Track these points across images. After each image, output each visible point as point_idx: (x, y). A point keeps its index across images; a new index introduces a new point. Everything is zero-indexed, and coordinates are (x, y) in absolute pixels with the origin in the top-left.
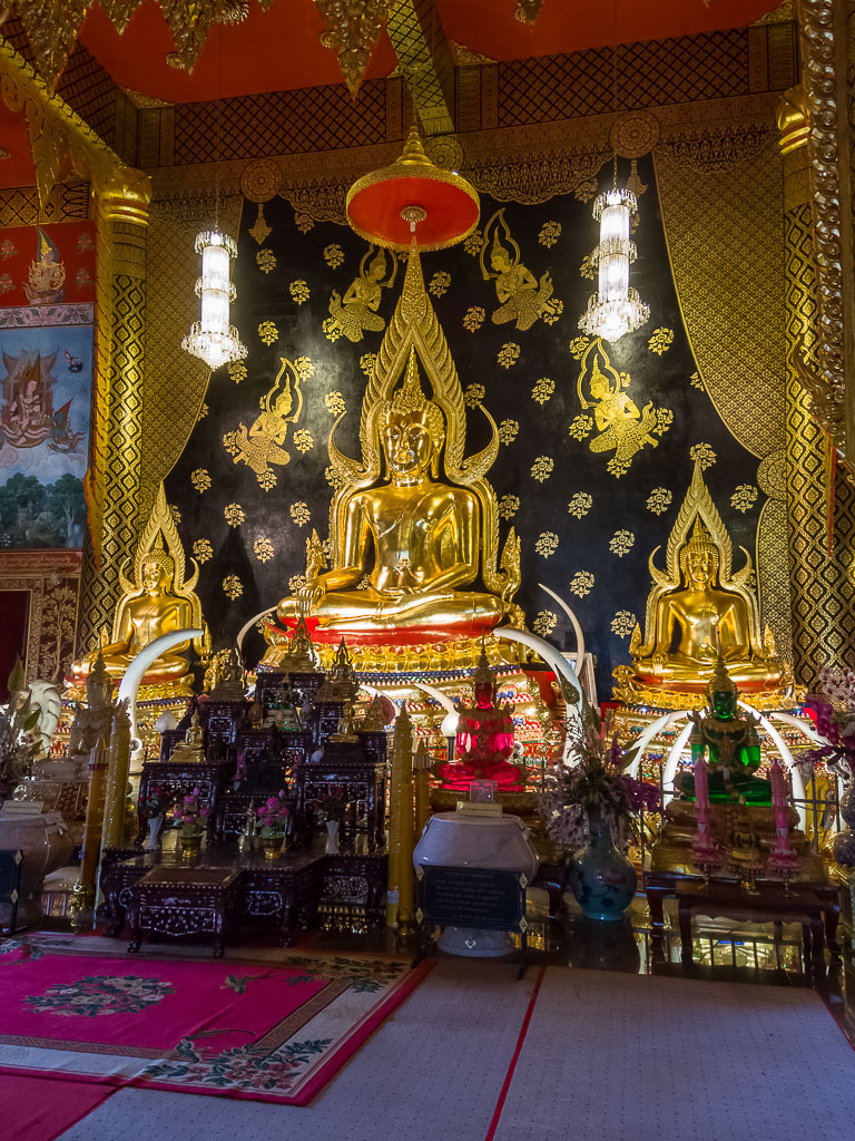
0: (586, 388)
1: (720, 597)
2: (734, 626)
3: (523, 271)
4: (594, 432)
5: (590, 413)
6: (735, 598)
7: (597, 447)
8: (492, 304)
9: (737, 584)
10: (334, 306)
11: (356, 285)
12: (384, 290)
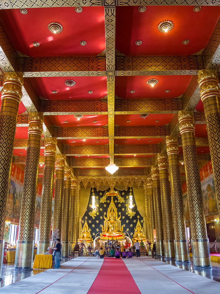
0: (127, 209)
1: (141, 232)
2: (142, 234)
3: (121, 197)
4: (128, 214)
5: (128, 212)
6: (142, 232)
7: (129, 215)
8: (118, 200)
9: (142, 231)
10: (101, 199)
11: (103, 197)
12: (106, 198)
